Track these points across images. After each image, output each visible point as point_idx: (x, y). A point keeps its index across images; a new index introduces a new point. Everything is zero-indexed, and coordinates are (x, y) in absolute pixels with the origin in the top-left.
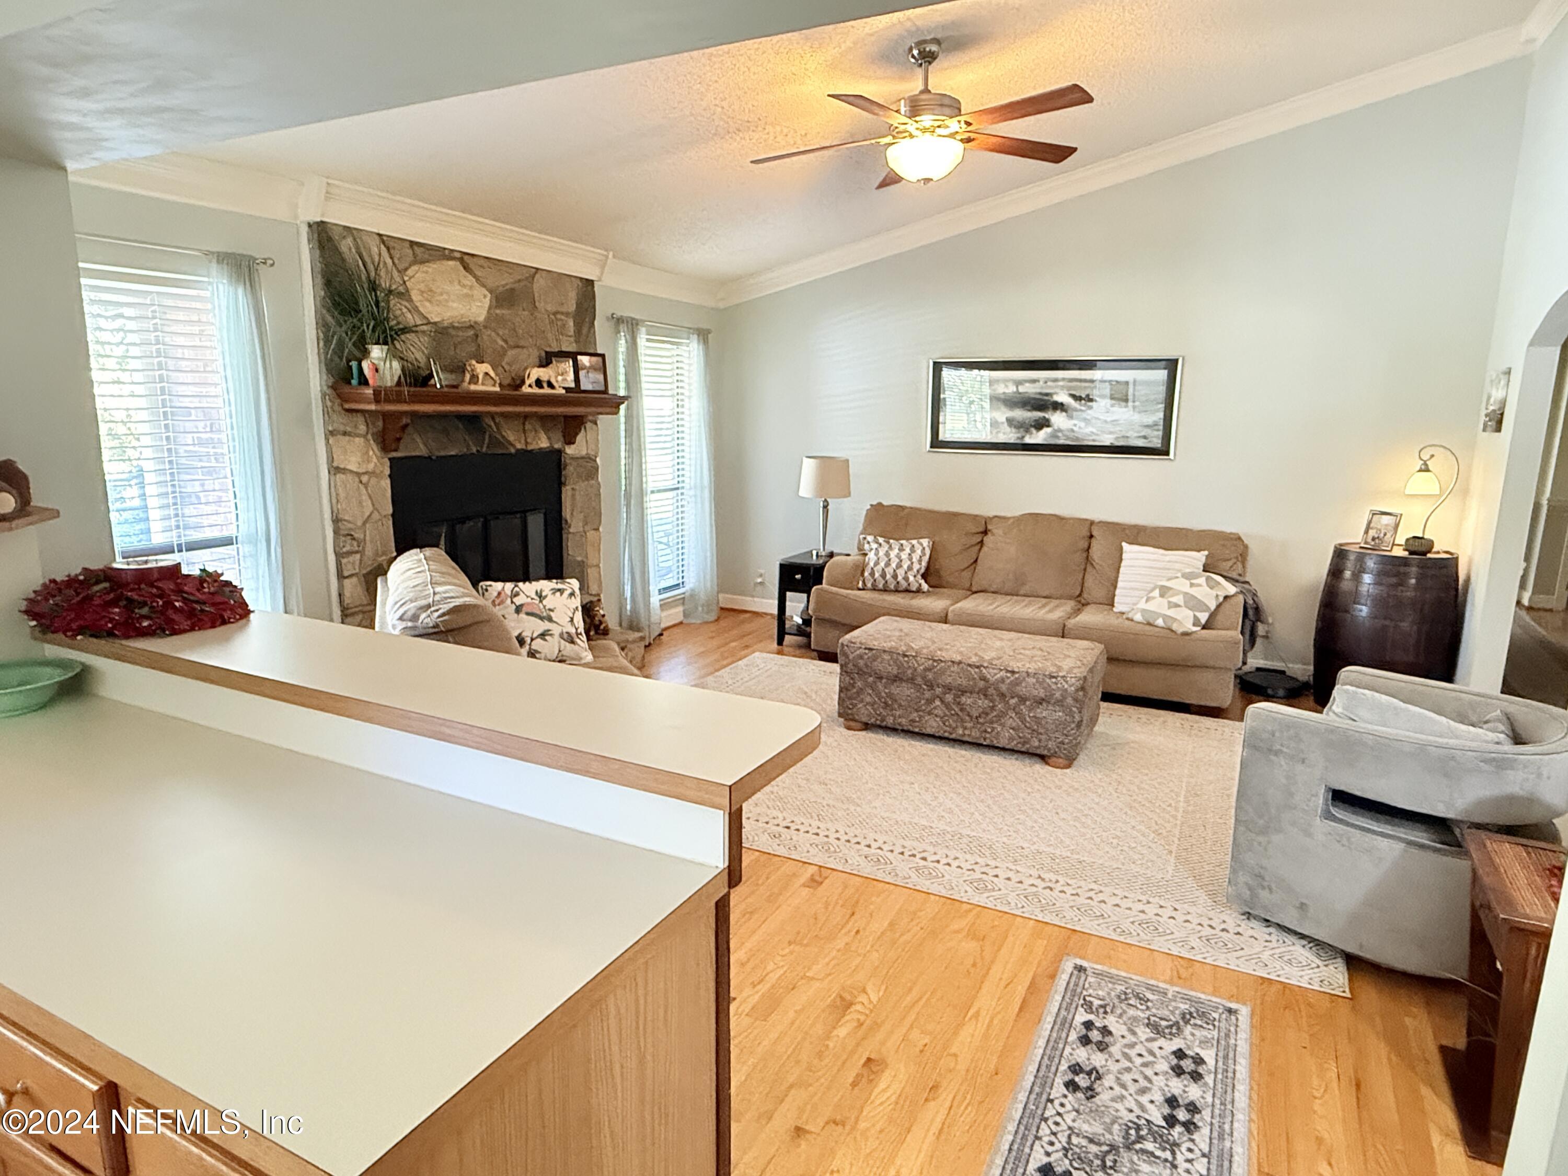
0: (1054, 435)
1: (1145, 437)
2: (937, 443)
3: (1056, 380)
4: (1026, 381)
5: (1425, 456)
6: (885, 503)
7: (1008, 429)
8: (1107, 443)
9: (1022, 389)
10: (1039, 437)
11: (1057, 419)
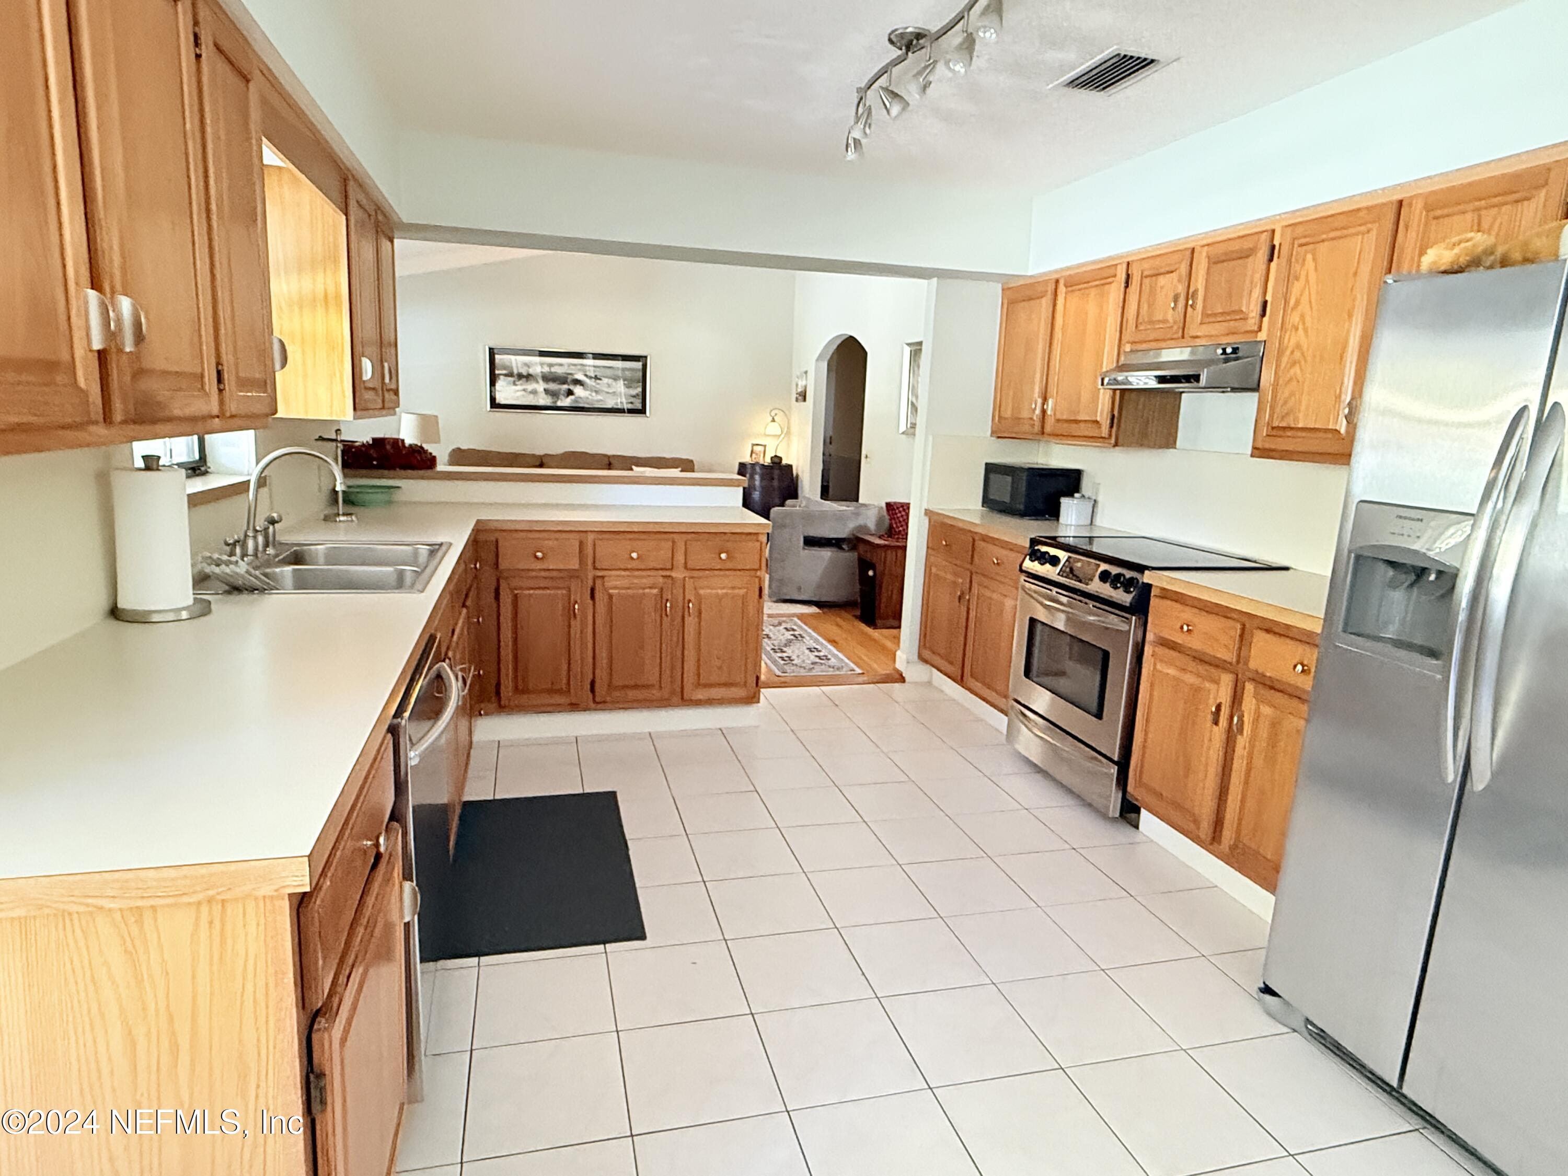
0: (576, 401)
1: (632, 403)
2: (494, 404)
3: (575, 365)
4: (556, 365)
5: (773, 414)
6: (463, 448)
7: (545, 396)
8: (610, 406)
9: (553, 370)
10: (567, 402)
11: (578, 391)
